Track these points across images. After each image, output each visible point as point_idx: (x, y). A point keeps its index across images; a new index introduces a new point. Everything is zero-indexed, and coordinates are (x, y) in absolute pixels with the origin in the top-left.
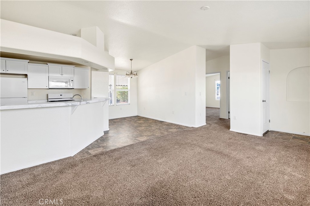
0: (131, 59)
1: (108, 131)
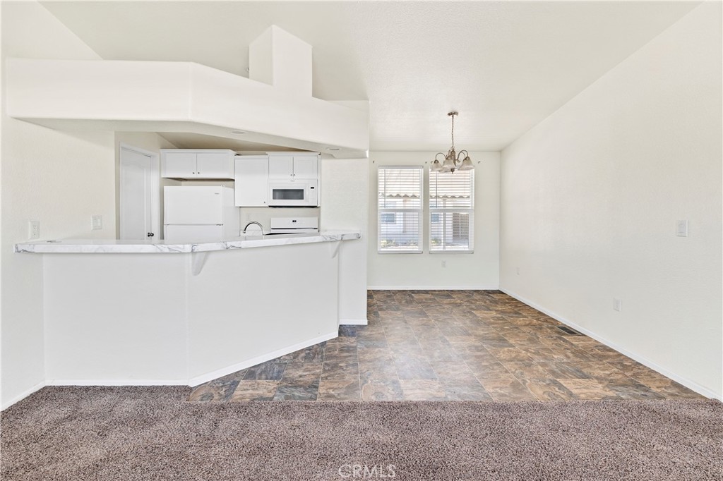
0: (450, 112)
1: (362, 327)
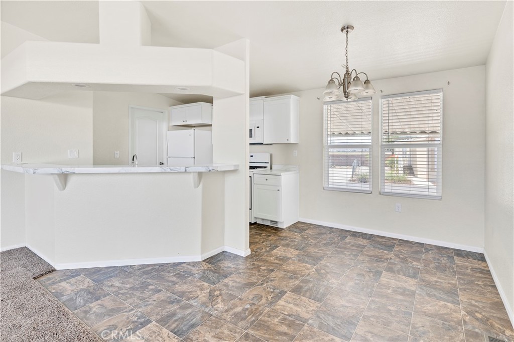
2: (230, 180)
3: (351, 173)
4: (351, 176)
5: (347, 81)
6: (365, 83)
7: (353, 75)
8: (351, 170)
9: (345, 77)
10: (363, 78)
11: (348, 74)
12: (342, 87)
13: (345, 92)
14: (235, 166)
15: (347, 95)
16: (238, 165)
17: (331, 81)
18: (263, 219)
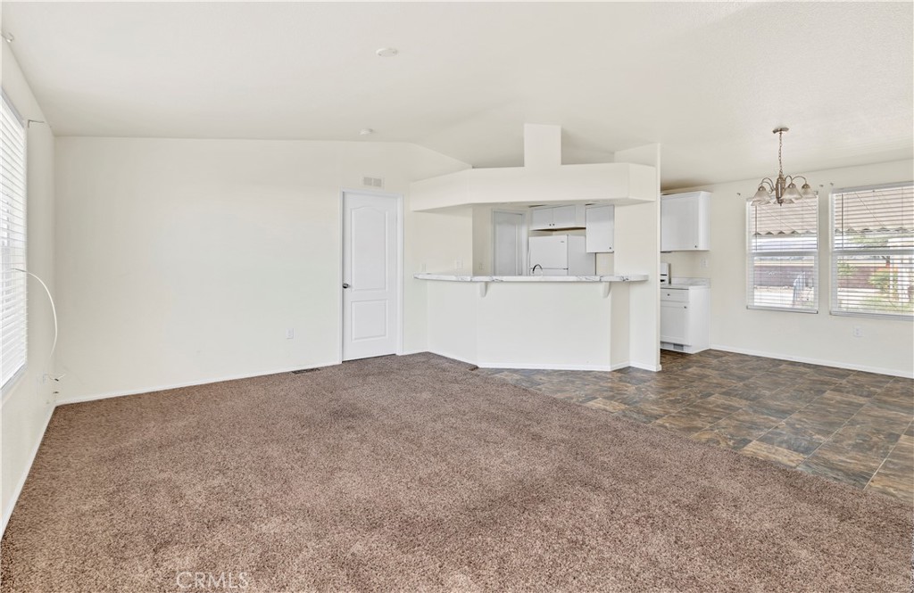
2: (636, 292)
3: (792, 299)
4: (791, 302)
5: (780, 188)
6: (803, 187)
7: (788, 182)
8: (792, 295)
9: (778, 182)
10: (799, 183)
11: (781, 179)
12: (774, 192)
13: (778, 198)
14: (645, 276)
15: (780, 201)
16: (647, 276)
17: (761, 189)
18: (675, 345)
